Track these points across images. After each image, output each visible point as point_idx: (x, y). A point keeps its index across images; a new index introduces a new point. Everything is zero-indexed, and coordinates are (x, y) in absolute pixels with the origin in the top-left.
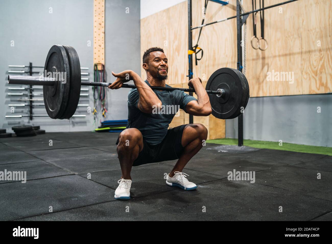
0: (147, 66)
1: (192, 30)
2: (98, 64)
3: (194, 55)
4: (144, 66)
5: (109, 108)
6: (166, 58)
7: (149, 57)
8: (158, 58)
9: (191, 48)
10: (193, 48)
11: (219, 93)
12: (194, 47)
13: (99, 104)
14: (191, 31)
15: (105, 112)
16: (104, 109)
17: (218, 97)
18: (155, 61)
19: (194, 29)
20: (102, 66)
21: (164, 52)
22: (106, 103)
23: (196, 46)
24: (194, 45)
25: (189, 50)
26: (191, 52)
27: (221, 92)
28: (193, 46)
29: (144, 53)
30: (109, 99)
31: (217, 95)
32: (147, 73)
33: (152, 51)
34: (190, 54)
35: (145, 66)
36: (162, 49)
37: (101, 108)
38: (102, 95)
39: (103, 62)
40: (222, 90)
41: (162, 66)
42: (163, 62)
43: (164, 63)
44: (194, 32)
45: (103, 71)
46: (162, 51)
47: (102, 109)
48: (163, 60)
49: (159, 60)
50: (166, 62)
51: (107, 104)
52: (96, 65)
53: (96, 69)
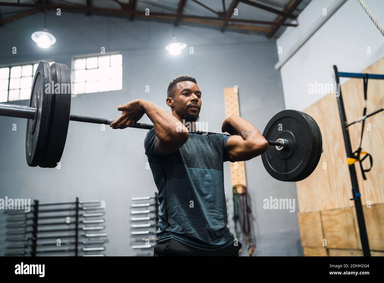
0: (172, 101)
1: (347, 127)
2: (237, 186)
3: (357, 164)
4: (168, 101)
5: (258, 245)
6: (198, 90)
7: (176, 89)
8: (188, 91)
9: (350, 154)
10: (354, 154)
11: (279, 145)
12: (356, 152)
13: (244, 240)
14: (347, 129)
15: (253, 251)
16: (250, 247)
17: (279, 149)
18: (183, 94)
19: (350, 125)
20: (244, 188)
21: (197, 83)
22: (252, 237)
23: (359, 150)
24: (354, 149)
25: (349, 158)
26: (351, 161)
27: (282, 142)
28: (353, 151)
29: (170, 84)
30: (256, 231)
31: (277, 147)
32: (173, 111)
33: (179, 81)
34: (351, 163)
35: (170, 101)
36: (194, 79)
37: (247, 244)
38: (246, 226)
39: (244, 183)
40: (282, 141)
41: (193, 102)
42: (194, 96)
43: (196, 97)
44: (351, 129)
45: (245, 194)
46: (194, 81)
47: (248, 246)
48: (195, 94)
49: (188, 93)
50: (199, 97)
51: (255, 239)
52: (235, 188)
53: (235, 192)
